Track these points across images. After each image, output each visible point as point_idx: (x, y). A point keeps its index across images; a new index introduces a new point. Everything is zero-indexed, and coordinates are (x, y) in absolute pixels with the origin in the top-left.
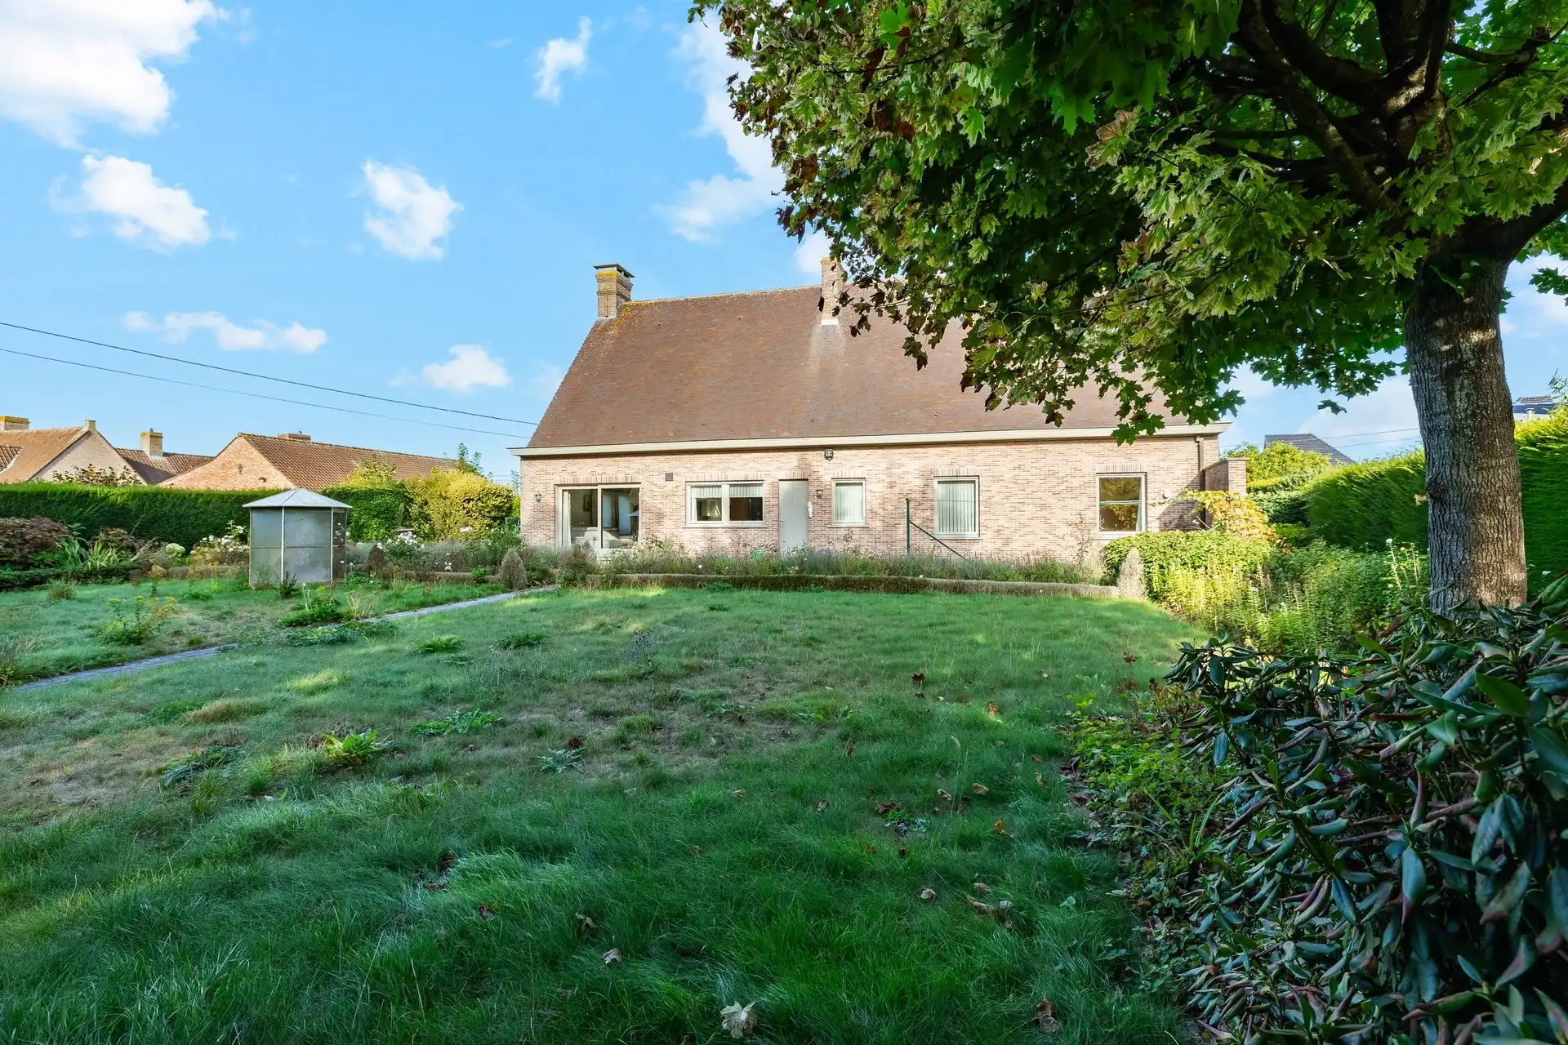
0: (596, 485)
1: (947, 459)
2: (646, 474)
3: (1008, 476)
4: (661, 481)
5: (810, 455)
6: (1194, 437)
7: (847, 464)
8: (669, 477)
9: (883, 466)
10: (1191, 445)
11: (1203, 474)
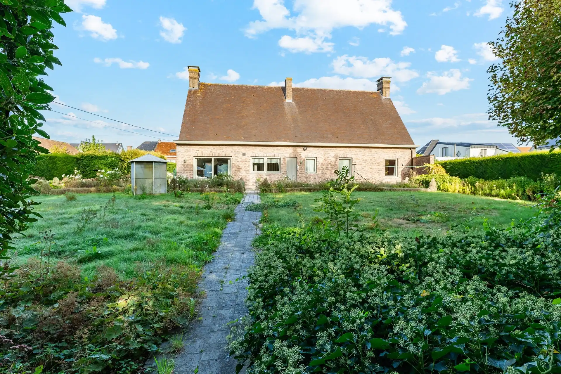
0: (212, 157)
1: (343, 152)
2: (234, 153)
3: (361, 158)
4: (241, 156)
5: (298, 149)
6: (410, 148)
7: (311, 152)
8: (244, 155)
9: (323, 153)
10: (409, 151)
11: (412, 159)
